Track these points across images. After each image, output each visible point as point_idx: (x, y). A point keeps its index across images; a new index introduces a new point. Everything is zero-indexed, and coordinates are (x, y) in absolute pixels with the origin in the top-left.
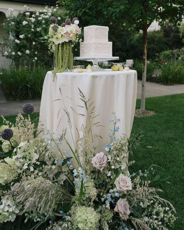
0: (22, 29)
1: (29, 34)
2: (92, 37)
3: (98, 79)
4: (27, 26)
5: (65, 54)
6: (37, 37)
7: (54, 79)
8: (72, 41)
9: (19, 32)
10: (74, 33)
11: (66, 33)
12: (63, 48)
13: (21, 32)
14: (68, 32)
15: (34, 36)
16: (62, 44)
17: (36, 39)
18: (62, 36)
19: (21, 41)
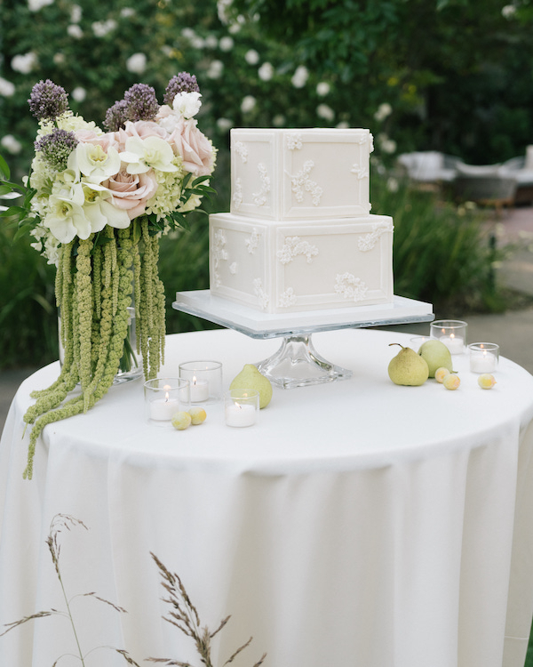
0: (28, 27)
1: (57, 50)
2: (268, 193)
3: (282, 489)
4: (51, 15)
5: (116, 293)
6: (94, 64)
7: (30, 462)
8: (153, 215)
9: (14, 42)
10: (166, 174)
11: (116, 178)
12: (103, 259)
13: (22, 45)
14: (129, 171)
15: (79, 57)
16: (93, 241)
17: (92, 75)
18: (92, 196)
19: (21, 83)
